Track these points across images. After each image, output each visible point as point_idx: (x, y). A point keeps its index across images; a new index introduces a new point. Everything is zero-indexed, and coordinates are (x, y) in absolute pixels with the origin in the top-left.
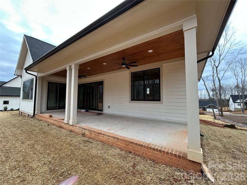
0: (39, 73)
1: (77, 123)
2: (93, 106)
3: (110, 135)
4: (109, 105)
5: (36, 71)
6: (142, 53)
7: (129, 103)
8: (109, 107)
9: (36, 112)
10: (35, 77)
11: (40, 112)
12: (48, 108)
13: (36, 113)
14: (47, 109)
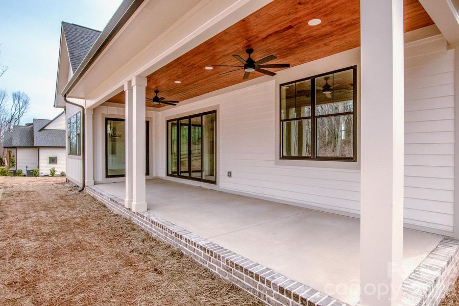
0: (87, 101)
1: (148, 210)
2: (201, 171)
3: (197, 243)
4: (230, 170)
5: (83, 96)
6: (291, 31)
7: (276, 164)
8: (230, 174)
9: (86, 181)
10: (81, 109)
11: (93, 181)
12: (109, 174)
13: (86, 185)
14: (107, 176)
